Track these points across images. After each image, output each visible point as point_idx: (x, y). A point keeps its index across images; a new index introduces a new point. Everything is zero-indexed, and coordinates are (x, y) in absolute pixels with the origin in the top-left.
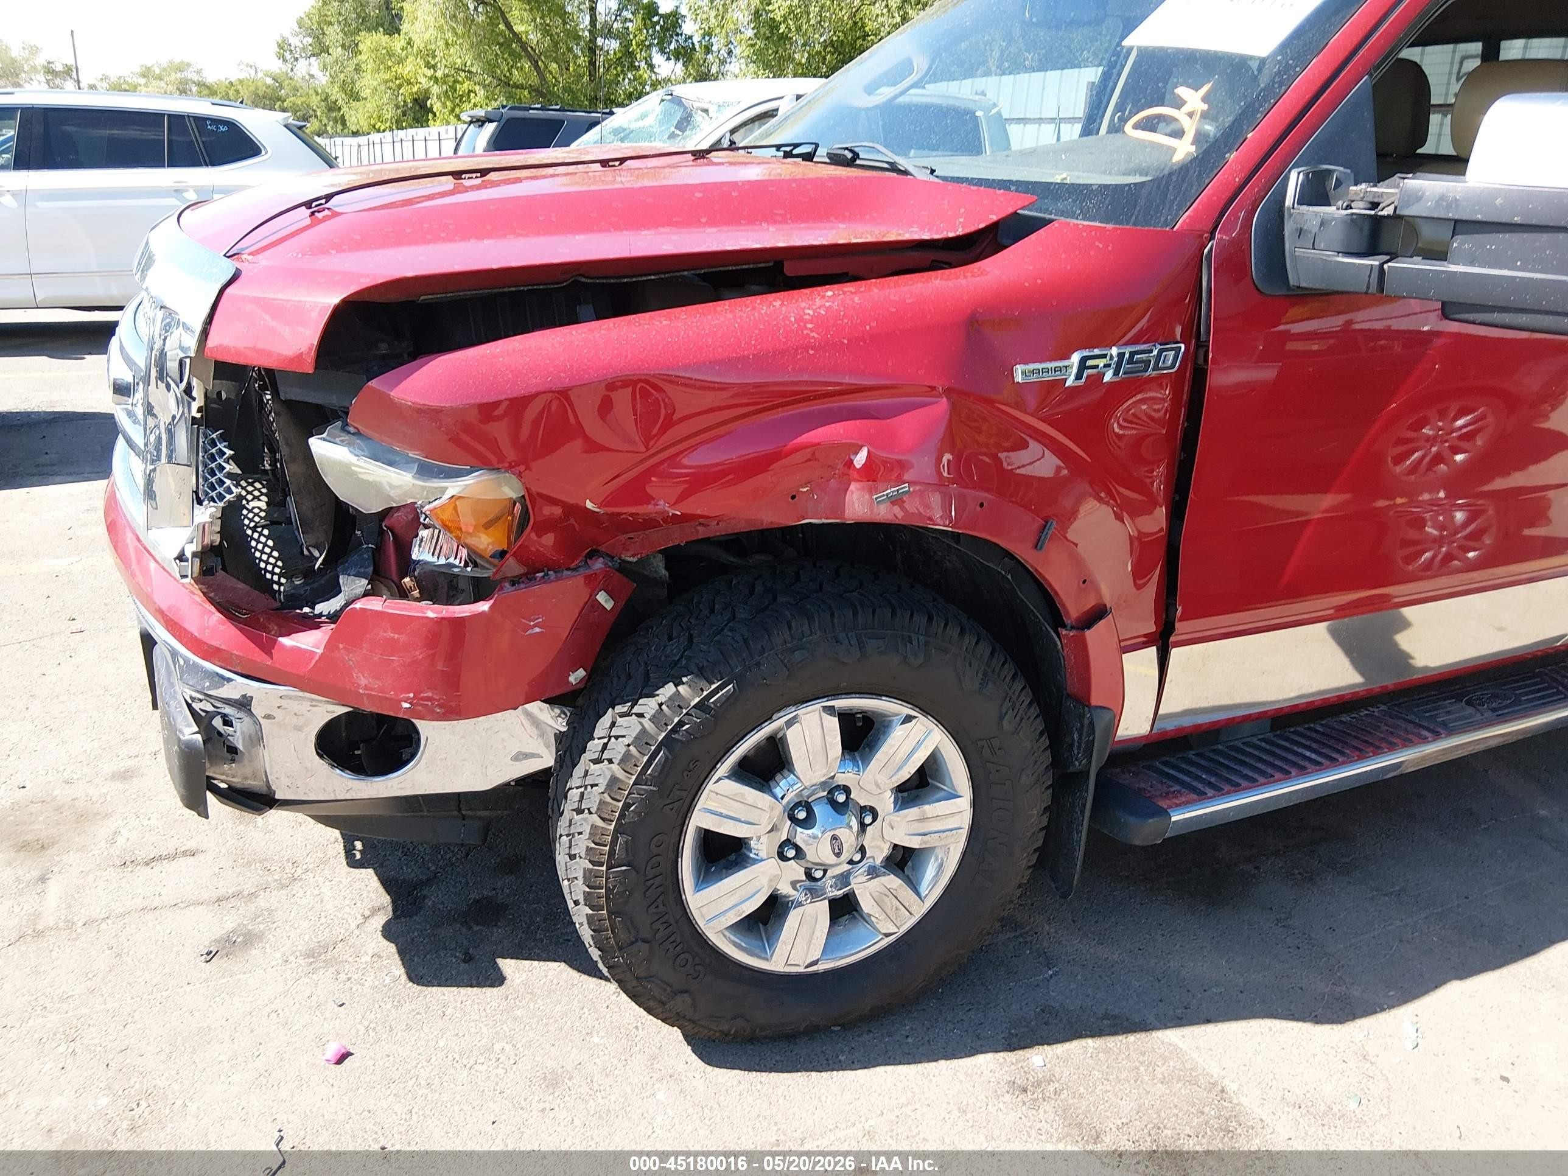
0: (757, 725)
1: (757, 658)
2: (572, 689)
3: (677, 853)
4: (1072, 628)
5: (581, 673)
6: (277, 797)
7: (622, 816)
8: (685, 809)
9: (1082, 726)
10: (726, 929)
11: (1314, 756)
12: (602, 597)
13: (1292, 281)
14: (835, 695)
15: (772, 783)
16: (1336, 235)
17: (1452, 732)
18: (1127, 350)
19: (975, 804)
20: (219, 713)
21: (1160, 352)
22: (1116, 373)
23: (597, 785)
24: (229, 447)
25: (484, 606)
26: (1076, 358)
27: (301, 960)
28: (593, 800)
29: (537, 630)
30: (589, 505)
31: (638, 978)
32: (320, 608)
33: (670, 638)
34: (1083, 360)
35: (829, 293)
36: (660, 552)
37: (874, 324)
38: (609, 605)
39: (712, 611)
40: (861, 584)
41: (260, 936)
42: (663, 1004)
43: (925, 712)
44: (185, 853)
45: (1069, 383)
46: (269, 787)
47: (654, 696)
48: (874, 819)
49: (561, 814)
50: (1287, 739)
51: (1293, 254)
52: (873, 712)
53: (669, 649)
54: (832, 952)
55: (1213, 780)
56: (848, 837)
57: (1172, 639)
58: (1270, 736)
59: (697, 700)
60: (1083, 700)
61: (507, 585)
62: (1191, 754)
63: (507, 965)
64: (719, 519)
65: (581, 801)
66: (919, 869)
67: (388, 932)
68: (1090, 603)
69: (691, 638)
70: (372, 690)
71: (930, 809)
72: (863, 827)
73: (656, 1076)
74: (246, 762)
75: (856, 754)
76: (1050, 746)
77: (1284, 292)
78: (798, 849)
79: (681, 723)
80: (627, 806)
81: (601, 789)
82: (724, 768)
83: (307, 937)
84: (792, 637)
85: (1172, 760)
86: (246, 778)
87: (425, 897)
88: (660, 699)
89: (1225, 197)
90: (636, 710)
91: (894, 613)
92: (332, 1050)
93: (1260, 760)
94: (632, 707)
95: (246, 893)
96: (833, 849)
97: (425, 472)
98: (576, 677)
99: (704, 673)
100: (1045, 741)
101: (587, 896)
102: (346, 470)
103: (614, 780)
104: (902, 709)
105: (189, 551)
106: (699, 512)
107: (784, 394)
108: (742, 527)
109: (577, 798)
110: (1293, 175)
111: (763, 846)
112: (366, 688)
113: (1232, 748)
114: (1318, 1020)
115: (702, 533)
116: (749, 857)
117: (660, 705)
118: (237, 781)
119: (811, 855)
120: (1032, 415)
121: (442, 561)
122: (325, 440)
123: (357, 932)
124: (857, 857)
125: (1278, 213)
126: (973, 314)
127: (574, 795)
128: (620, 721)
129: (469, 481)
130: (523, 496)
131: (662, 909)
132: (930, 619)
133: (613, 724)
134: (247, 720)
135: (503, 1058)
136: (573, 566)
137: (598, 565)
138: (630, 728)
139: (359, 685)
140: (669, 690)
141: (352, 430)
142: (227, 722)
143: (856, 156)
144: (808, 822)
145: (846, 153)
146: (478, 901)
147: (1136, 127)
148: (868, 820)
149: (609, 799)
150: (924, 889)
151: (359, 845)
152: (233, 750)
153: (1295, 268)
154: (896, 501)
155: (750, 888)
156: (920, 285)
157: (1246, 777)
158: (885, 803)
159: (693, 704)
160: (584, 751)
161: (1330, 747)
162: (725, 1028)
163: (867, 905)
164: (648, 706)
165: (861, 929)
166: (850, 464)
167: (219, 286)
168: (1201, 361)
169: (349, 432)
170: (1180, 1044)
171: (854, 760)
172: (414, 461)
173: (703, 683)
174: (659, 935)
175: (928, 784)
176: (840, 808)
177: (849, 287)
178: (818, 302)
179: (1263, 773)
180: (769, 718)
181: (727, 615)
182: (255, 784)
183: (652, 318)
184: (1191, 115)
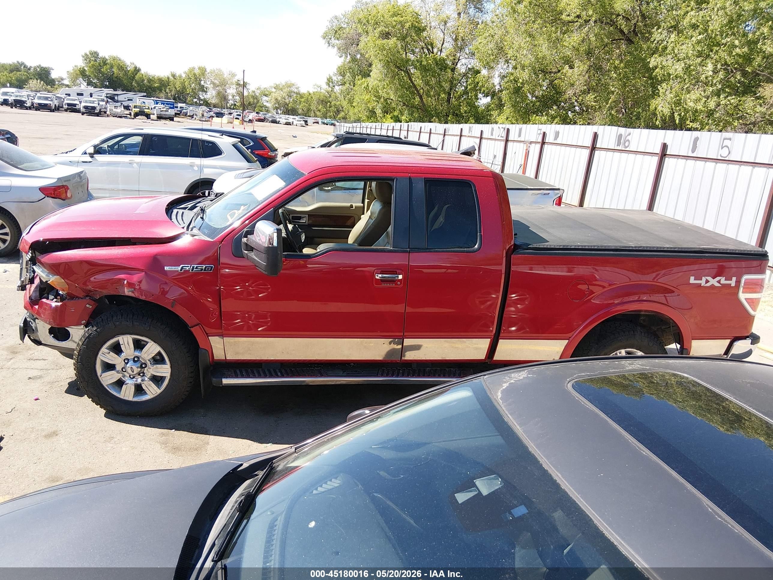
0: (112, 338)
1: (109, 322)
3: (96, 364)
4: (190, 327)
6: (42, 342)
8: (96, 354)
10: (108, 384)
12: (88, 305)
15: (121, 353)
17: (327, 376)
18: (195, 266)
19: (171, 367)
22: (193, 270)
25: (61, 303)
27: (46, 383)
29: (73, 310)
34: (182, 267)
38: (90, 307)
41: (43, 377)
43: (155, 342)
44: (43, 359)
45: (179, 272)
46: (40, 340)
48: (146, 366)
52: (141, 340)
54: (135, 398)
57: (224, 335)
61: (67, 300)
68: (195, 323)
71: (159, 366)
72: (143, 368)
74: (35, 333)
77: (241, 256)
78: (125, 369)
79: (91, 334)
82: (105, 346)
83: (52, 379)
85: (243, 369)
89: (226, 235)
95: (48, 369)
96: (131, 370)
98: (83, 322)
104: (148, 340)
110: (245, 230)
111: (119, 368)
116: (114, 369)
123: (62, 381)
124: (141, 375)
125: (240, 239)
126: (156, 254)
129: (55, 277)
136: (82, 298)
137: (88, 298)
144: (128, 363)
150: (162, 387)
152: (33, 330)
155: (114, 376)
158: (148, 363)
163: (144, 387)
166: (124, 283)
169: (39, 266)
171: (139, 351)
172: (47, 273)
176: (135, 362)
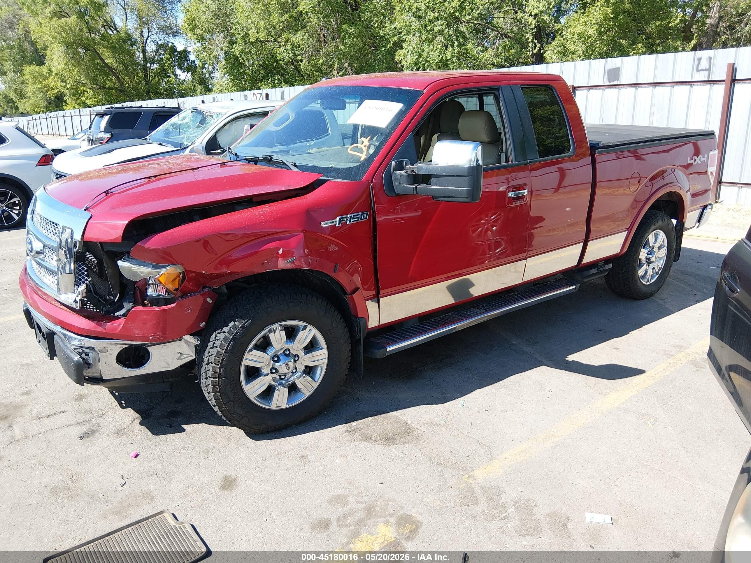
0: (259, 332)
1: (257, 311)
2: (201, 328)
3: (239, 374)
4: (349, 294)
5: (204, 323)
6: (104, 378)
7: (222, 362)
8: (240, 360)
9: (357, 323)
10: (256, 397)
11: (430, 328)
12: (208, 300)
13: (396, 192)
14: (282, 321)
15: (266, 350)
16: (405, 179)
17: (472, 317)
18: (352, 215)
19: (328, 351)
20: (84, 352)
21: (362, 215)
22: (350, 222)
23: (213, 355)
24: (86, 267)
25: (174, 305)
26: (338, 219)
27: (114, 435)
28: (212, 359)
29: (190, 311)
30: (203, 272)
31: (231, 414)
32: (116, 314)
33: (230, 310)
34: (340, 219)
35: (267, 207)
36: (225, 284)
37: (280, 214)
38: (211, 302)
39: (242, 300)
40: (286, 288)
41: (97, 431)
42: (239, 422)
43: (310, 324)
44: (60, 412)
45: (337, 225)
46: (101, 375)
47: (228, 326)
48: (299, 358)
49: (202, 367)
50: (423, 324)
51: (395, 185)
52: (294, 325)
53: (231, 313)
54: (290, 402)
55: (400, 337)
56: (291, 364)
57: (380, 296)
58: (418, 324)
59: (241, 325)
60: (356, 316)
61: (179, 298)
62: (394, 332)
63: (185, 427)
64: (242, 272)
65: (208, 361)
66: (315, 374)
67: (141, 424)
68: (354, 287)
69: (237, 309)
70: (140, 335)
71: (315, 353)
72: (295, 361)
73: (239, 445)
74: (93, 367)
75: (291, 339)
76: (349, 331)
77: (394, 195)
78: (276, 369)
79: (237, 333)
80: (223, 359)
81: (215, 355)
82: (251, 346)
83: (114, 429)
84: (267, 304)
85: (389, 334)
86: (93, 373)
87: (152, 413)
88: (229, 327)
89: (374, 171)
90: (223, 331)
91: (296, 295)
92: (133, 454)
93: (414, 330)
94: (221, 330)
95: (87, 420)
96: (287, 368)
97: (154, 267)
98: (202, 325)
99: (242, 318)
100: (347, 329)
101: (213, 389)
102: (130, 269)
103: (218, 352)
104: (301, 324)
105: (78, 299)
106: (236, 271)
107: (256, 235)
108: (249, 274)
109: (207, 360)
110: (393, 163)
111: (265, 370)
112: (138, 334)
113: (407, 329)
114: (436, 404)
115: (237, 277)
116: (261, 374)
117: (230, 328)
118: (90, 375)
119: (280, 371)
120: (328, 235)
121: (157, 294)
122: (122, 261)
123: (131, 425)
124: (294, 371)
125: (389, 174)
126: (308, 209)
127: (206, 360)
128: (218, 335)
129: (168, 268)
130: (184, 272)
131: (236, 391)
132: (307, 296)
133: (216, 336)
134: (94, 353)
135: (189, 449)
136: (199, 291)
137: (206, 290)
138: (221, 336)
139: (135, 334)
140: (232, 323)
141: (131, 257)
142: (87, 355)
143: (271, 158)
144: (278, 361)
145: (268, 157)
146: (170, 412)
147: (350, 150)
148: (296, 359)
149: (217, 358)
150: (316, 379)
151: (123, 402)
152: (89, 364)
153: (396, 188)
154: (292, 262)
155: (262, 383)
156: (292, 202)
157: (410, 336)
158: (301, 353)
159: (240, 327)
160: (207, 346)
161: (435, 325)
162: (259, 428)
163: (299, 386)
164: (226, 329)
165: (299, 394)
166: (278, 253)
167: (87, 220)
168: (375, 216)
169: (130, 258)
170: (396, 415)
171: (290, 341)
172: (151, 264)
173: (242, 320)
174: (236, 399)
175: (314, 347)
176: (287, 356)
177: (272, 204)
178: (264, 209)
179: (414, 334)
180: (263, 330)
181: (247, 300)
182: (96, 375)
183: (216, 218)
184: (365, 146)
